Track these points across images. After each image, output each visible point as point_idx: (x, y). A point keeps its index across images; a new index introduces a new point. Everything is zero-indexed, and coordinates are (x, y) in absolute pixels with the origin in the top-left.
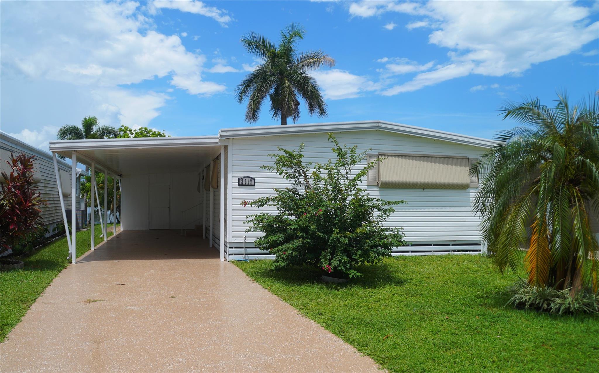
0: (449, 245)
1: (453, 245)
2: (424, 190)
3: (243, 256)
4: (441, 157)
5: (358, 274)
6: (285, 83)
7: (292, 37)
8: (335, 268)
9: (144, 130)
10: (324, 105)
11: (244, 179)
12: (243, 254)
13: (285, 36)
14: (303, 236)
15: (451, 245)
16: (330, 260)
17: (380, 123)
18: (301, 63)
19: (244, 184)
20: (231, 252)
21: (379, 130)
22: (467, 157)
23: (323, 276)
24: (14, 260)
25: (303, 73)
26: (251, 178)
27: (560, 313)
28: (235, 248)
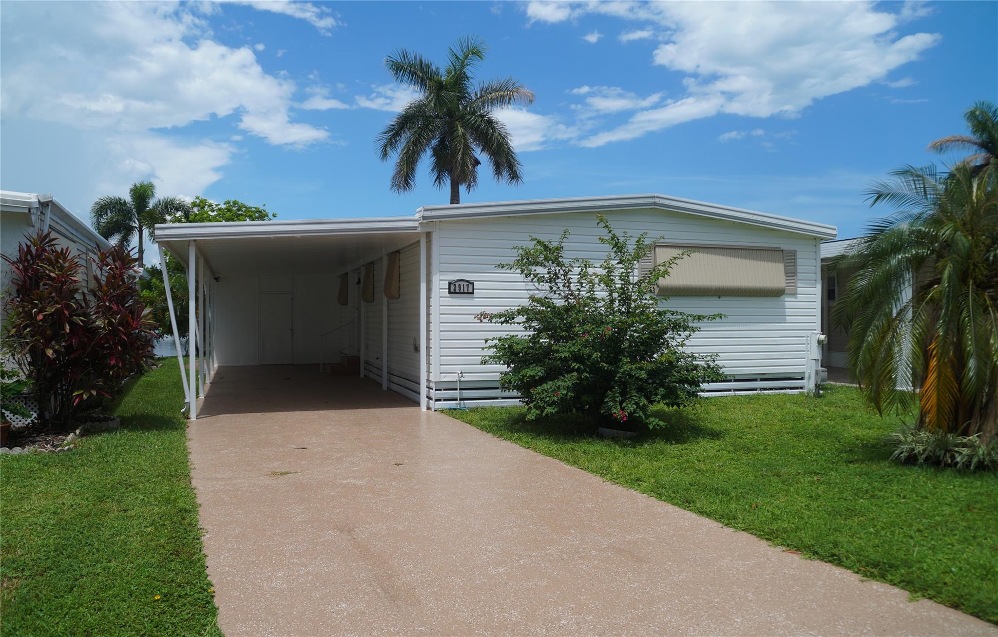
0: (755, 380)
1: (762, 380)
2: (720, 298)
3: (457, 402)
4: (743, 249)
5: (661, 423)
6: (457, 130)
7: (466, 57)
8: (630, 414)
9: (232, 204)
10: (517, 165)
11: (457, 284)
12: (456, 400)
13: (455, 55)
14: (579, 368)
15: (759, 380)
16: (621, 403)
17: (657, 197)
18: (481, 97)
19: (457, 291)
20: (438, 397)
21: (656, 209)
22: (780, 248)
23: (600, 428)
24: (101, 416)
25: (485, 113)
26: (468, 281)
27: (972, 468)
28: (445, 390)
